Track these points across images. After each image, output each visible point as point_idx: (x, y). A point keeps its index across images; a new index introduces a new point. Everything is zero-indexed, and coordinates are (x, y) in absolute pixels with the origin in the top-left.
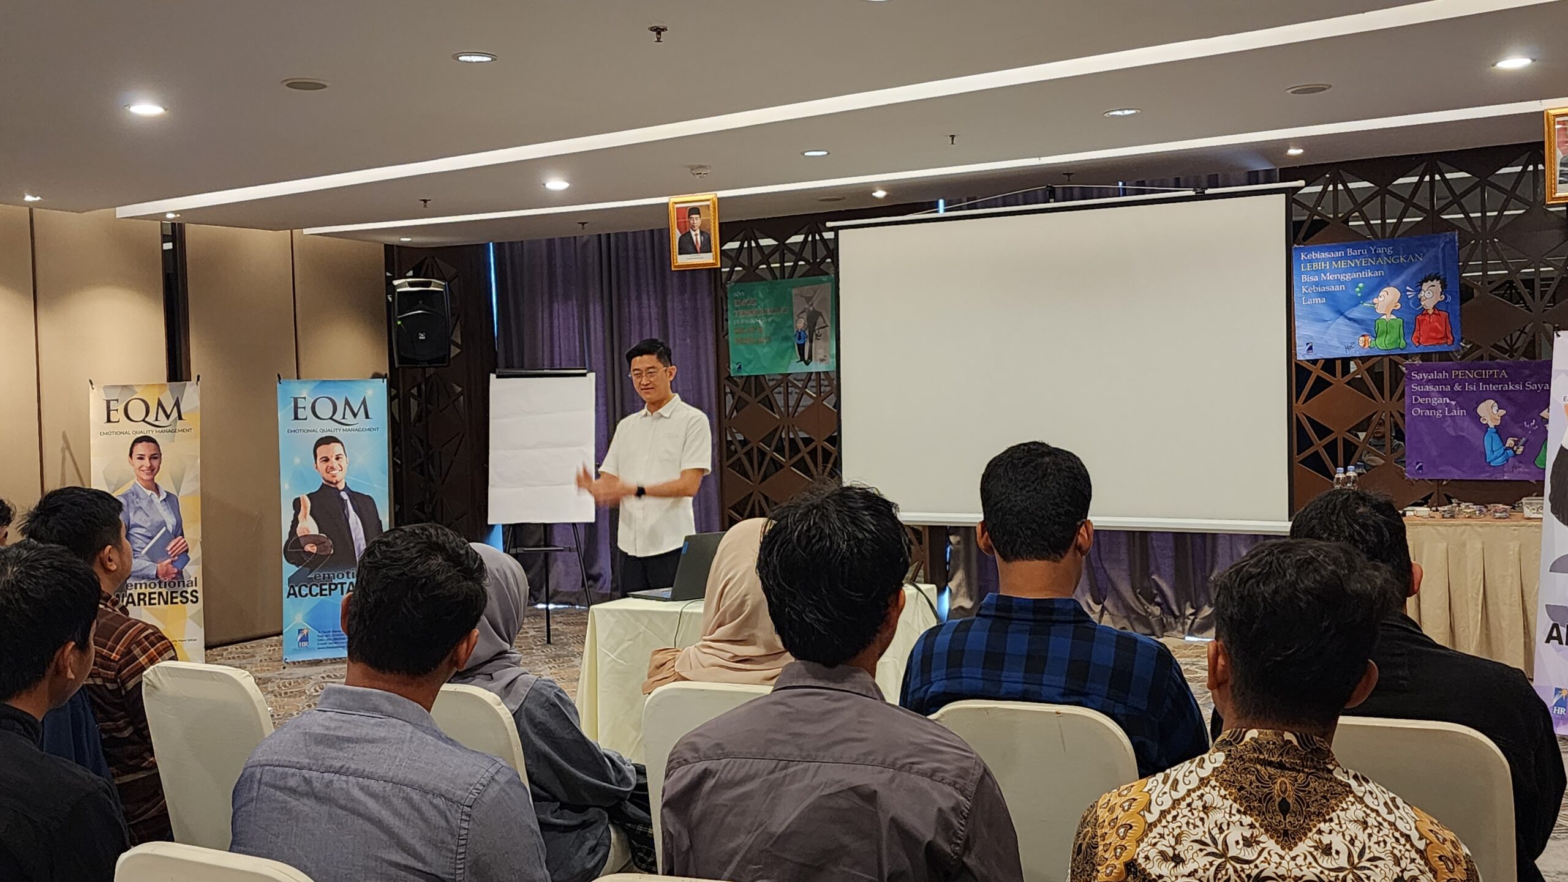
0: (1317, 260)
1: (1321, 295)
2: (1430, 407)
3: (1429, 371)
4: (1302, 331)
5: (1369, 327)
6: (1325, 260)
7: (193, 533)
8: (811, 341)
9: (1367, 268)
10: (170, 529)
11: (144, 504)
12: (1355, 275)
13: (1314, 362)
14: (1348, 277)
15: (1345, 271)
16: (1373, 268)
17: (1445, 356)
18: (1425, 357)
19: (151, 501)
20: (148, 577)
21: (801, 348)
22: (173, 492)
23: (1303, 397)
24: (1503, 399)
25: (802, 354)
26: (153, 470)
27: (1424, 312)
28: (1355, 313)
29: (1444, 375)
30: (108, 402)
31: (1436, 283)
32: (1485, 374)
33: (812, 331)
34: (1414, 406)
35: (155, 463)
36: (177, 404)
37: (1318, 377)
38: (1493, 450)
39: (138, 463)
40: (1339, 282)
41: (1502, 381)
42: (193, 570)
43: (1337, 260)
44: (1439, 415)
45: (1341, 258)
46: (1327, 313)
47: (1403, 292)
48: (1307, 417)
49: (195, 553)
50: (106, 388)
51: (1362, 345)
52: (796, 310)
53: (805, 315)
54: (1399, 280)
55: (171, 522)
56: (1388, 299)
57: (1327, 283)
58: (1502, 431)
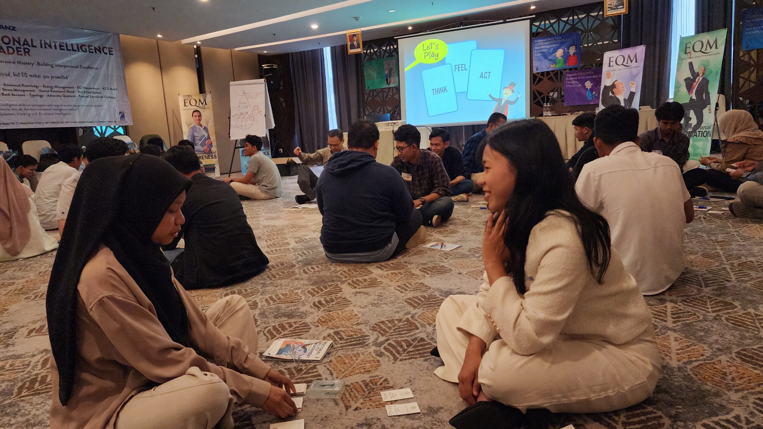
0: (539, 42)
1: (540, 53)
2: (571, 84)
3: (571, 74)
4: (535, 64)
5: (554, 61)
6: (542, 42)
7: (213, 138)
8: (390, 78)
9: (554, 43)
10: (206, 137)
11: (198, 130)
12: (551, 46)
13: (538, 73)
14: (548, 47)
15: (548, 45)
16: (556, 44)
17: (576, 69)
18: (570, 69)
19: (200, 129)
20: (201, 151)
21: (387, 80)
22: (206, 126)
23: (535, 84)
24: (592, 80)
25: (387, 82)
26: (200, 120)
27: (570, 56)
28: (550, 58)
29: (576, 74)
30: (184, 100)
31: (574, 47)
32: (587, 73)
33: (390, 75)
34: (567, 84)
35: (200, 118)
36: (205, 100)
37: (539, 78)
38: (589, 95)
39: (195, 118)
40: (546, 48)
41: (592, 75)
42: (214, 149)
43: (545, 42)
44: (574, 86)
45: (546, 41)
46: (543, 59)
47: (564, 50)
48: (536, 90)
49: (214, 144)
50: (183, 96)
51: (552, 67)
52: (385, 68)
53: (388, 70)
54: (563, 47)
55: (206, 135)
56: (560, 53)
57: (542, 49)
58: (592, 90)
